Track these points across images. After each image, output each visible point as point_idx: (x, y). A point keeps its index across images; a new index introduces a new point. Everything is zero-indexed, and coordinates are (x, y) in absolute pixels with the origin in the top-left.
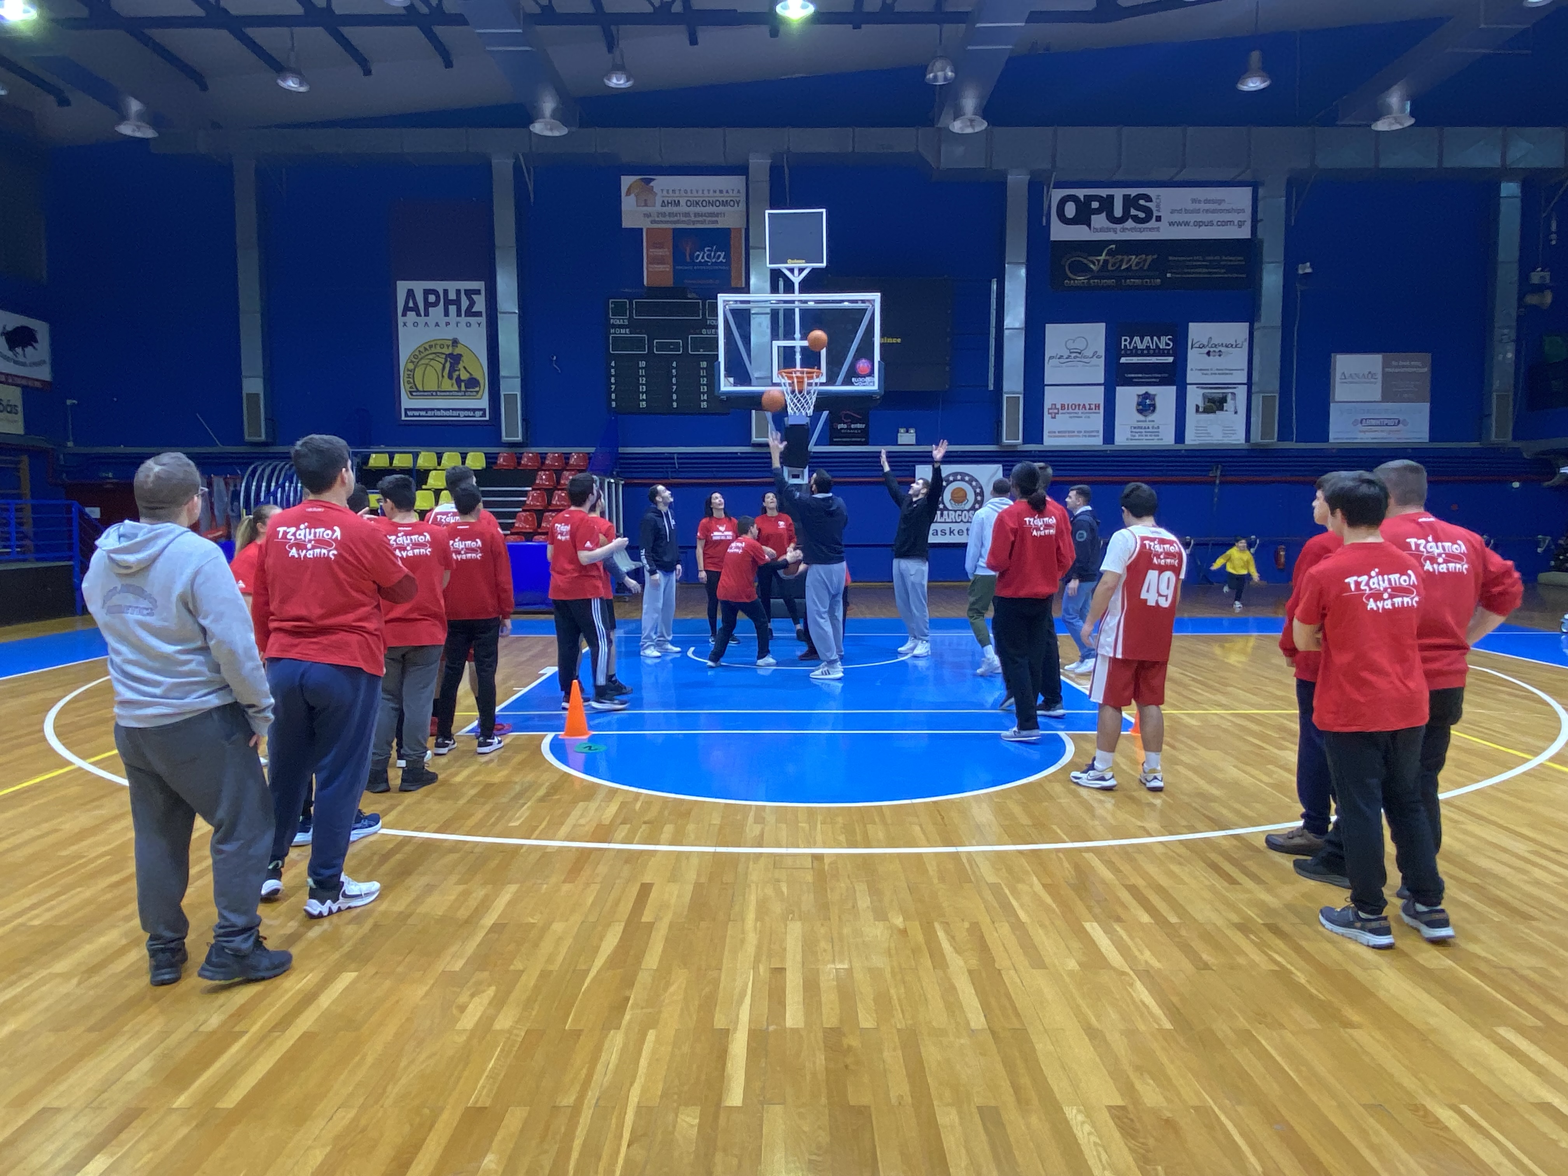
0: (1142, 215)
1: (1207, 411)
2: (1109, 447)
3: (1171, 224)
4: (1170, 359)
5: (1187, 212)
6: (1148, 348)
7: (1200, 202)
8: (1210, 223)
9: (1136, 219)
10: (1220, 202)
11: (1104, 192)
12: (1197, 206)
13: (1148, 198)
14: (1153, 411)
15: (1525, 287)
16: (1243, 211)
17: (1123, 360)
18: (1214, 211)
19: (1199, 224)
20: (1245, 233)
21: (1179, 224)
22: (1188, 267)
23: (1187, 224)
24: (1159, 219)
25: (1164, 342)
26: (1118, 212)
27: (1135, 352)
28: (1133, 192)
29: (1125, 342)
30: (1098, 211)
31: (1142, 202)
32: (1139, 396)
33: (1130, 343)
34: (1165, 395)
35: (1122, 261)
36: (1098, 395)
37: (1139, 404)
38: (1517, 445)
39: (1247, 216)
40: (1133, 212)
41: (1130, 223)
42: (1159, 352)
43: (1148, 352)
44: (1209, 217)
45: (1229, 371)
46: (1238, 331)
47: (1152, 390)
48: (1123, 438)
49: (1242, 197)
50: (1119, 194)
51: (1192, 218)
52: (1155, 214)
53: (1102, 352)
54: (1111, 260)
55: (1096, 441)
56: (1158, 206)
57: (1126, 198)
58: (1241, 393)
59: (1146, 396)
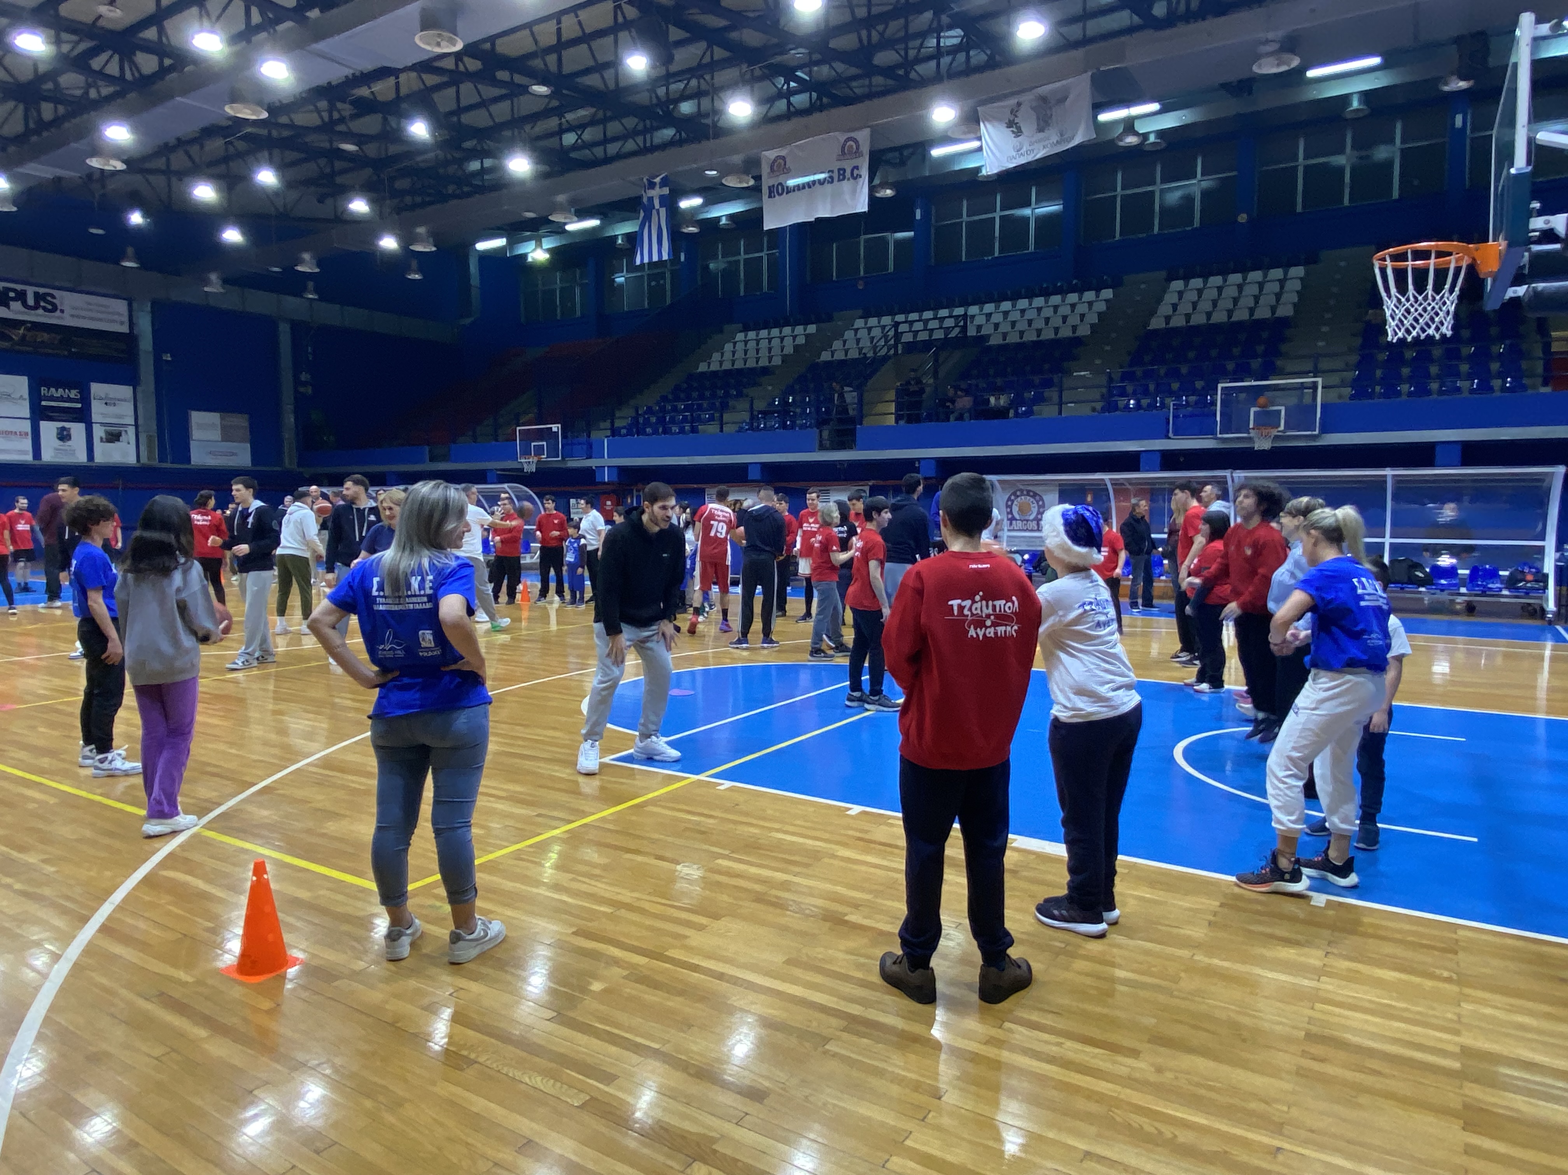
0: (50, 307)
1: (109, 441)
2: (37, 462)
3: (72, 316)
4: (79, 406)
5: (83, 309)
6: (62, 396)
7: (92, 304)
8: (100, 320)
9: (45, 309)
10: (106, 307)
11: (19, 287)
12: (91, 307)
13: (53, 297)
14: (69, 439)
15: (297, 382)
16: (122, 315)
17: (43, 403)
18: (102, 312)
19: (92, 319)
20: (125, 329)
21: (78, 317)
22: (87, 346)
23: (84, 318)
24: (62, 311)
25: (73, 394)
26: (31, 302)
27: (52, 398)
28: (42, 290)
29: (44, 391)
30: (13, 299)
31: (49, 298)
32: (57, 428)
33: (48, 392)
34: (77, 430)
36: (27, 426)
37: (58, 434)
38: (301, 470)
39: (126, 319)
40: (42, 304)
41: (40, 311)
42: (70, 400)
43: (61, 399)
44: (100, 316)
45: (120, 417)
46: (125, 391)
47: (67, 425)
48: (48, 456)
49: (121, 306)
50: (30, 291)
51: (87, 314)
52: (60, 308)
53: (26, 396)
54: (29, 334)
55: (29, 458)
56: (62, 304)
57: (36, 294)
58: (131, 431)
59: (63, 429)
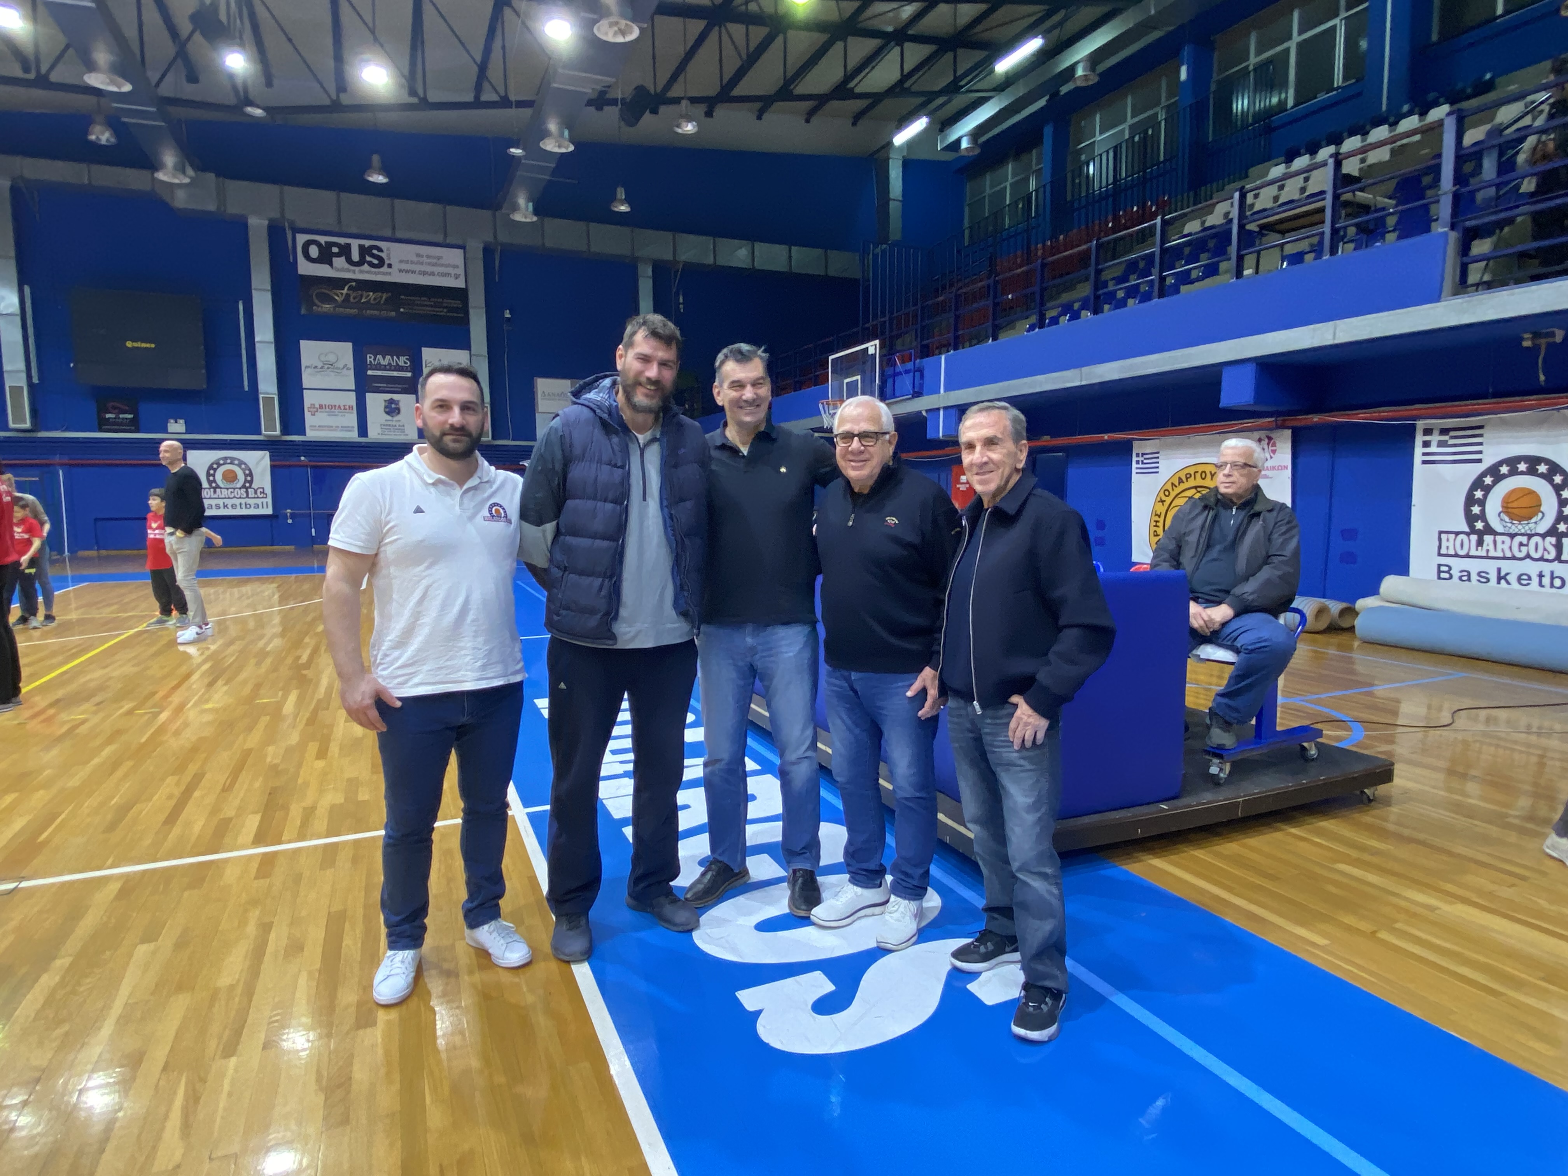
0: (376, 262)
2: (362, 440)
3: (401, 271)
5: (412, 262)
6: (389, 364)
7: (422, 256)
8: (433, 274)
9: (371, 264)
10: (439, 258)
11: (342, 241)
12: (421, 260)
13: (380, 250)
14: (399, 413)
16: (457, 267)
18: (434, 265)
19: (424, 273)
20: (460, 283)
21: (407, 271)
22: (417, 305)
23: (413, 272)
24: (390, 266)
25: (403, 361)
27: (379, 367)
28: (367, 243)
29: (370, 358)
30: (338, 255)
31: (375, 252)
32: (385, 401)
33: (374, 360)
35: (362, 296)
36: (351, 399)
37: (386, 407)
39: (461, 271)
40: (368, 259)
41: (366, 267)
42: (399, 368)
44: (429, 269)
47: (396, 397)
48: (375, 434)
49: (455, 256)
50: (355, 244)
51: (417, 268)
52: (387, 262)
53: (351, 365)
54: (353, 294)
55: (352, 435)
56: (389, 256)
57: (361, 247)
59: (391, 401)
